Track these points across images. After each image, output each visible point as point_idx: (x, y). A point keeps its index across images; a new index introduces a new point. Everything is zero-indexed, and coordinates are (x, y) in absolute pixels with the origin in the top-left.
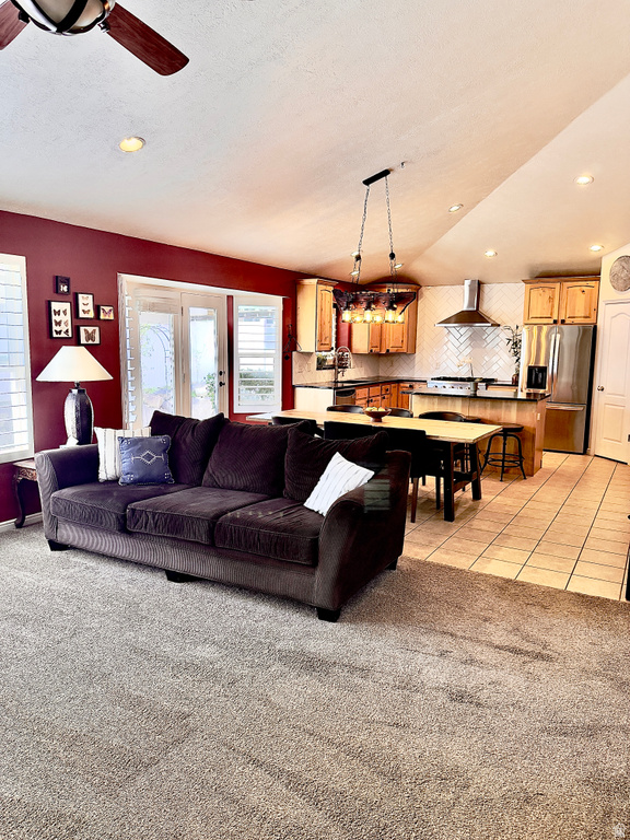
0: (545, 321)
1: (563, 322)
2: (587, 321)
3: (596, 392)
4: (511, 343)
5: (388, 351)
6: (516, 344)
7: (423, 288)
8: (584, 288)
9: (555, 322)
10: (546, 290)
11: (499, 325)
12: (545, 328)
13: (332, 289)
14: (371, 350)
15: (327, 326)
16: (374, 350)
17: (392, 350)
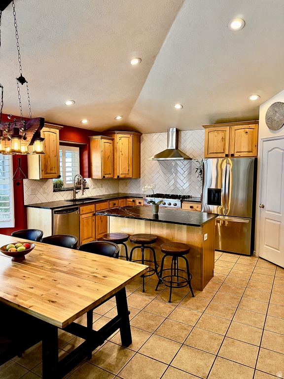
0: (220, 155)
1: (232, 155)
2: (250, 154)
3: (258, 209)
4: (199, 171)
5: (118, 176)
6: (202, 172)
7: (143, 135)
8: (247, 130)
9: (227, 156)
10: (220, 132)
11: (191, 159)
12: (220, 160)
13: (58, 131)
14: (104, 177)
15: (53, 159)
16: (106, 176)
17: (121, 176)
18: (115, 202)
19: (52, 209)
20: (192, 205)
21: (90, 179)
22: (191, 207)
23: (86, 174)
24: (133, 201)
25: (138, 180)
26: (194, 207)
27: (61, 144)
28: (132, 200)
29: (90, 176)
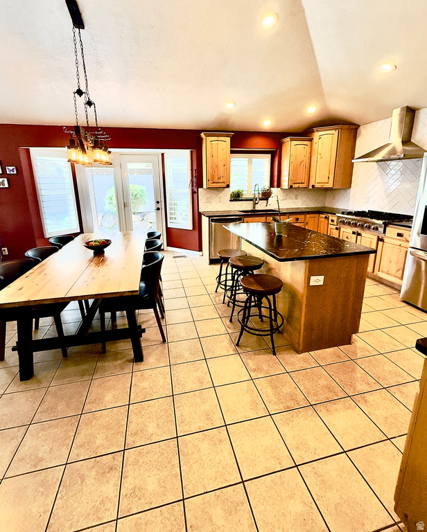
5: (313, 186)
7: (362, 127)
13: (228, 139)
14: (291, 186)
15: (221, 168)
16: (294, 186)
17: (317, 186)
18: (298, 216)
19: (209, 217)
20: (400, 232)
21: (279, 189)
22: (399, 235)
23: (276, 184)
24: (326, 218)
25: (348, 191)
26: (404, 236)
27: (232, 152)
28: (324, 216)
29: (279, 185)
